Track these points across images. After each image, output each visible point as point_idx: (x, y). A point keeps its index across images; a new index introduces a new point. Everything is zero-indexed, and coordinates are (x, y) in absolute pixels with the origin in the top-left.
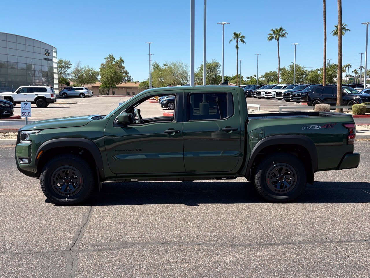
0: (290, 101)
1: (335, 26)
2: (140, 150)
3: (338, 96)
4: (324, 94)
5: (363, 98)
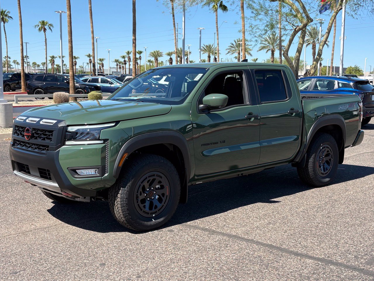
2: (224, 142)
3: (70, 85)
4: (46, 82)
5: (90, 87)
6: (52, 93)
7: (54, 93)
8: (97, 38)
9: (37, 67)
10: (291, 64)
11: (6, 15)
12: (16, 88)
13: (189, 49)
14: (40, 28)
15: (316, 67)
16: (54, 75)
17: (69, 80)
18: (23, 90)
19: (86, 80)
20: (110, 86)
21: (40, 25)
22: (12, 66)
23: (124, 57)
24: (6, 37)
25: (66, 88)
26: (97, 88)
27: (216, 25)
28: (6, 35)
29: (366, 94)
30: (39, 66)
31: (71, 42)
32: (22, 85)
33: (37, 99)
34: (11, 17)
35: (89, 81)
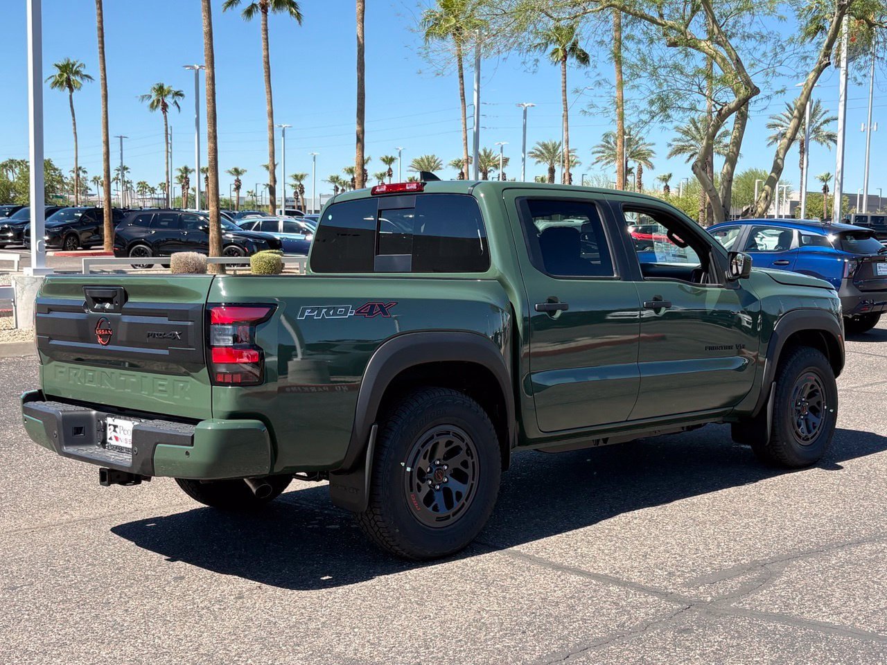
0: (7, 247)
1: (56, 66)
3: (211, 235)
4: (157, 230)
5: (258, 241)
6: (168, 253)
7: (172, 255)
8: (284, 126)
9: (149, 193)
10: (710, 190)
11: (77, 73)
12: (93, 243)
13: (502, 152)
14: (154, 101)
15: (769, 198)
16: (177, 213)
17: (208, 225)
18: (108, 248)
19: (249, 225)
20: (303, 238)
21: (153, 97)
22: (90, 189)
23: (351, 171)
24: (75, 124)
25: (200, 242)
26: (273, 244)
27: (562, 98)
28: (74, 120)
29: (863, 259)
30: (153, 190)
31: (214, 137)
32: (105, 236)
33: (135, 268)
34: (87, 76)
35: (257, 228)
